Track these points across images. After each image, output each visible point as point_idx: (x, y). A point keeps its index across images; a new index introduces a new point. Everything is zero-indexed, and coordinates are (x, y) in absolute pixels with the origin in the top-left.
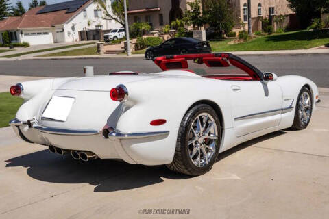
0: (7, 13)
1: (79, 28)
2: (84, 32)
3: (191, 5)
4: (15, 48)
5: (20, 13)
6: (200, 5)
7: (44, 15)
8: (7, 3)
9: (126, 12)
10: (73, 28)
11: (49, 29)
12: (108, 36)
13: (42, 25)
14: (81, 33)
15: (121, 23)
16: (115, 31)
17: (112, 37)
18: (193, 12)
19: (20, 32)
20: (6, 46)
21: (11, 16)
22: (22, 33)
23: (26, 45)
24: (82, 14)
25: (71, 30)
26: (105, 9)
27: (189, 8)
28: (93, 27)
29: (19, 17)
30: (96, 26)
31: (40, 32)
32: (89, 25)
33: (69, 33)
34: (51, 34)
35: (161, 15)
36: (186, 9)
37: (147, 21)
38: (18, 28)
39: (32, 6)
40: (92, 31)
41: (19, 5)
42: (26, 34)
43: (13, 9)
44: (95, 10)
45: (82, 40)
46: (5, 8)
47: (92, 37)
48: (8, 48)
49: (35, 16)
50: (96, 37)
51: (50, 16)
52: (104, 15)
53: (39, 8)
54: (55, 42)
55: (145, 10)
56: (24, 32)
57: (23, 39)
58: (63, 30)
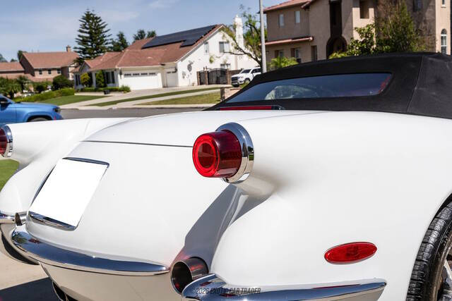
0: (104, 48)
1: (198, 67)
2: (204, 72)
3: (360, 31)
4: (111, 94)
5: (122, 48)
6: (373, 31)
7: (152, 50)
8: (106, 34)
9: (264, 44)
10: (189, 68)
11: (157, 69)
12: (237, 78)
13: (148, 63)
14: (200, 74)
15: (256, 59)
16: (247, 71)
17: (243, 79)
18: (363, 42)
19: (119, 72)
20: (100, 91)
21: (110, 51)
22: (121, 74)
23: (125, 90)
24: (203, 47)
25: (186, 70)
26: (234, 40)
27: (357, 36)
28: (216, 65)
29: (119, 53)
30: (221, 65)
31: (145, 72)
32: (211, 61)
33: (184, 74)
34: (159, 75)
35: (314, 48)
36: (352, 38)
37: (293, 55)
38: (117, 67)
39: (137, 39)
40: (216, 71)
41: (121, 36)
42: (127, 75)
43: (113, 43)
44: (221, 43)
45: (201, 83)
46: (102, 41)
47: (214, 79)
48: (102, 94)
49: (139, 50)
50: (221, 80)
51: (160, 51)
52: (232, 49)
53: (146, 41)
54: (164, 87)
55: (290, 40)
56: (123, 73)
57: (122, 81)
58: (176, 70)
